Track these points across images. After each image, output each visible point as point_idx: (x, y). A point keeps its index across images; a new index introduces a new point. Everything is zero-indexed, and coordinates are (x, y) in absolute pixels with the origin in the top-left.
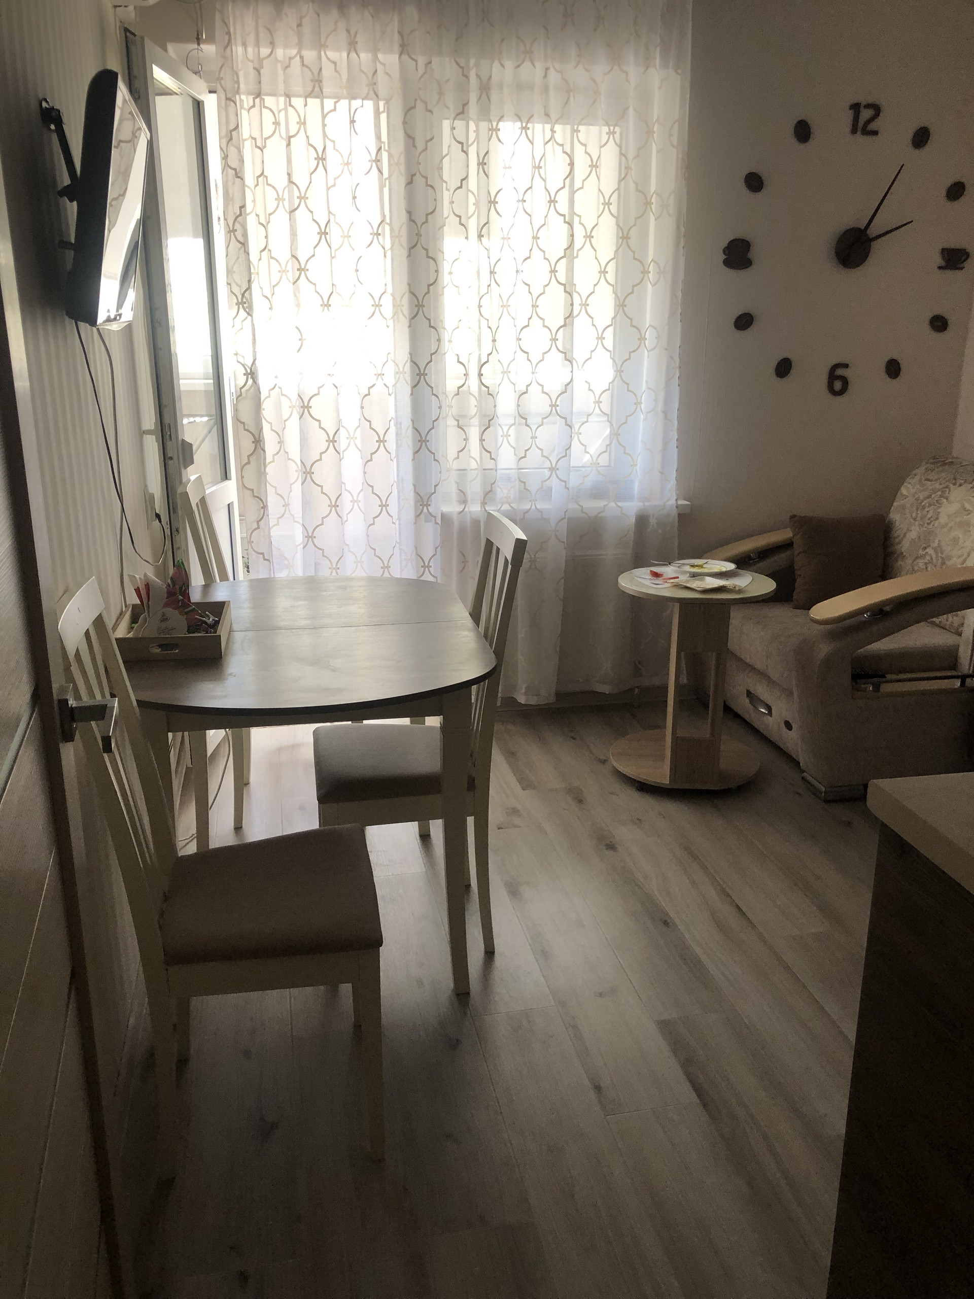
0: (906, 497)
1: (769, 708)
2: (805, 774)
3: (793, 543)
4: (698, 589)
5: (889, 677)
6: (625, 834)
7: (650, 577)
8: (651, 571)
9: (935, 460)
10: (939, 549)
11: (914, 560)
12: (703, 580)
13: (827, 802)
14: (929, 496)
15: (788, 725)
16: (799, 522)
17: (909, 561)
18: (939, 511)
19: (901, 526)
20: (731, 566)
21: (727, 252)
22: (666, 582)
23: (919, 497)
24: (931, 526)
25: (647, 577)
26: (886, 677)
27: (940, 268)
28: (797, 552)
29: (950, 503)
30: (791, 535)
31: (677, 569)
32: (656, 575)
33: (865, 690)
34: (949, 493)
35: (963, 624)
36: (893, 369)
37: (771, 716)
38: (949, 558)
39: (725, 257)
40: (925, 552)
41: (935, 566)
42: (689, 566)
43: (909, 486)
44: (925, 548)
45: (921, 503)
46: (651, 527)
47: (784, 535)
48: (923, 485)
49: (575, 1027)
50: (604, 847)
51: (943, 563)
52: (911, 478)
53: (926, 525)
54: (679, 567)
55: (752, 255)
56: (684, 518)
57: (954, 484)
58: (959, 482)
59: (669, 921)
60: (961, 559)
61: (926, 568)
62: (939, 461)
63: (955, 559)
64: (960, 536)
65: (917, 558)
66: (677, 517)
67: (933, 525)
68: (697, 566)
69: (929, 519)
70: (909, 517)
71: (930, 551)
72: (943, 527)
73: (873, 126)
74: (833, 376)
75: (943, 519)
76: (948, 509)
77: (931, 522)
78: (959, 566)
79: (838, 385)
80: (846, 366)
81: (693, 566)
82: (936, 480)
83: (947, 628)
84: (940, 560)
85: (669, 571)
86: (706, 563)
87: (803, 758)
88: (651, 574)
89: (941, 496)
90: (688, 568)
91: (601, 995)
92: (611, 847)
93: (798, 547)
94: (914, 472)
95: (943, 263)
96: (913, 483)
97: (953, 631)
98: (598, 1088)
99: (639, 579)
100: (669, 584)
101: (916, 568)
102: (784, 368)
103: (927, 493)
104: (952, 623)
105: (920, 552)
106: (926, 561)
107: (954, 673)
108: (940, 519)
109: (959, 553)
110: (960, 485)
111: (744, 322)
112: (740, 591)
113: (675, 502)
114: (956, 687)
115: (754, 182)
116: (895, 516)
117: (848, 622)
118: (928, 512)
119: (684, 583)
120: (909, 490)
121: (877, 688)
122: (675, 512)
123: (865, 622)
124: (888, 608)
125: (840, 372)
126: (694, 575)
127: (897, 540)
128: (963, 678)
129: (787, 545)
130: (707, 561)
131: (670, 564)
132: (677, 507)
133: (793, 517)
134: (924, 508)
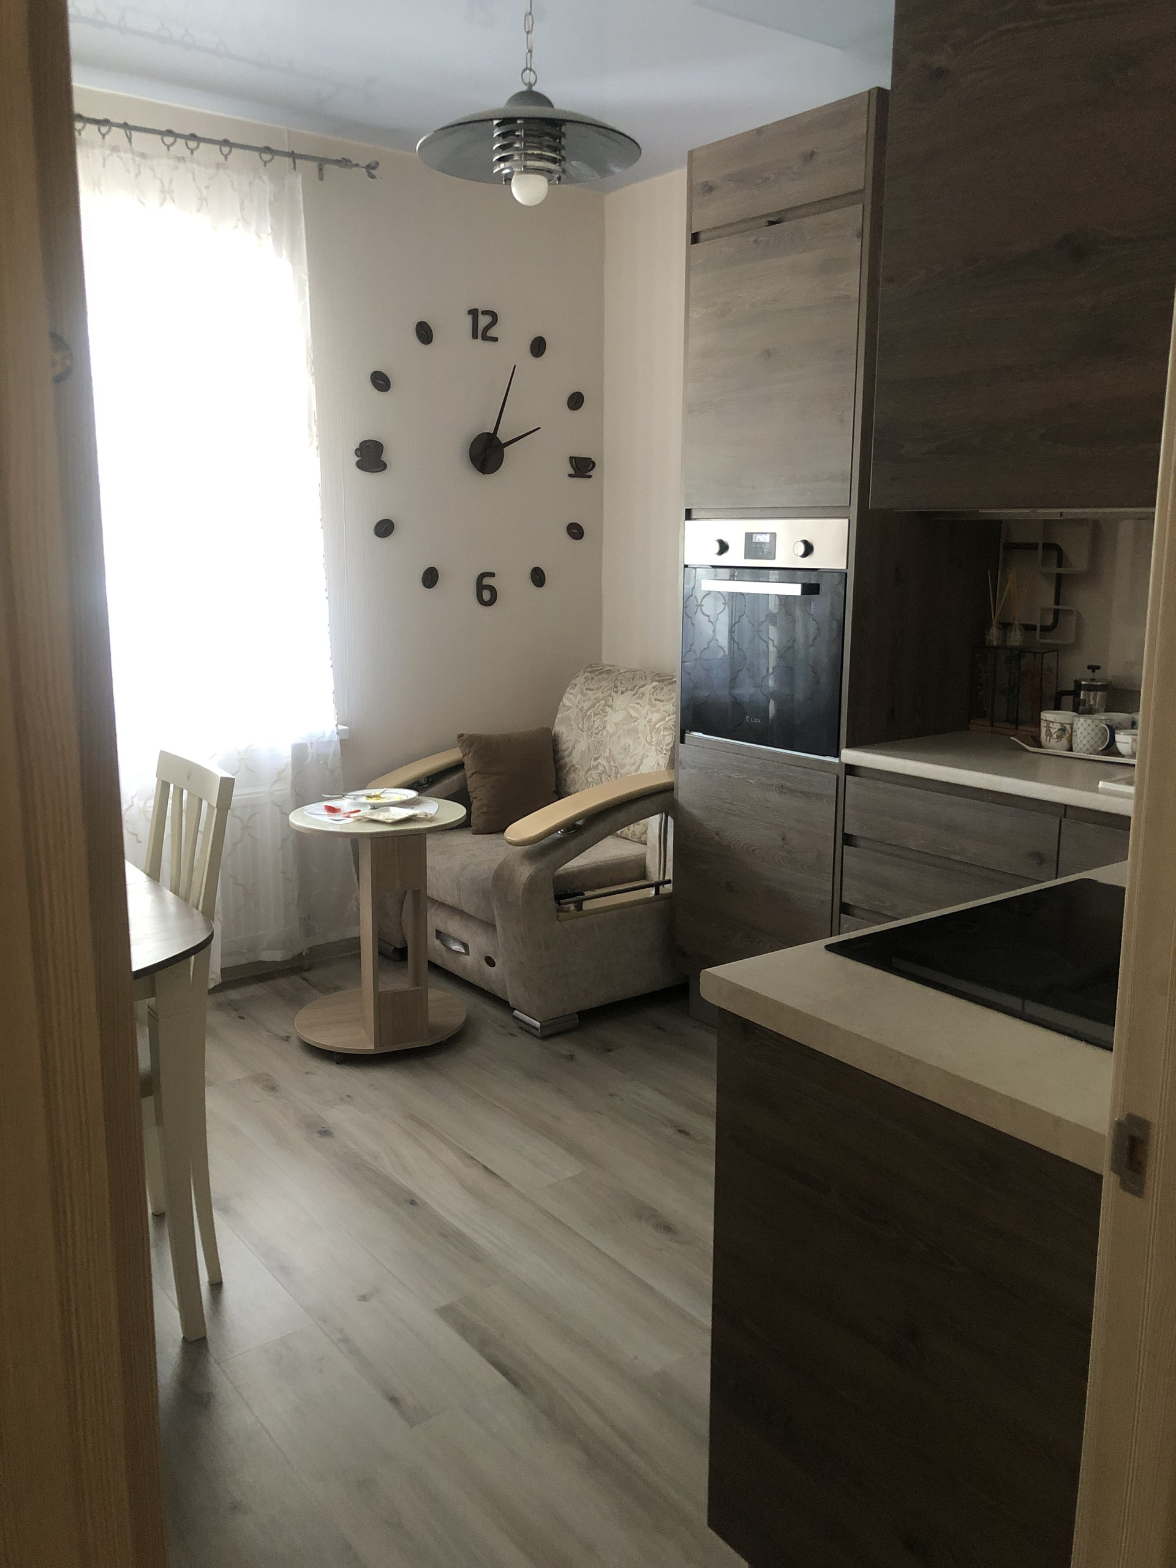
0: (569, 708)
1: (465, 946)
2: (516, 1012)
3: (464, 764)
4: (387, 821)
5: (588, 894)
6: (339, 1116)
7: (326, 813)
8: (325, 806)
9: (593, 669)
10: (610, 758)
11: (587, 772)
12: (388, 811)
13: (544, 1038)
14: (593, 706)
15: (490, 962)
16: (468, 741)
17: (582, 773)
18: (605, 719)
19: (569, 738)
20: (412, 794)
21: (359, 454)
22: (349, 817)
23: (583, 707)
24: (599, 736)
25: (323, 813)
26: (584, 895)
27: (570, 476)
28: (469, 774)
29: (615, 711)
30: (461, 755)
31: (353, 801)
32: (332, 810)
33: (568, 911)
34: (612, 701)
35: (645, 832)
36: (538, 577)
37: (467, 953)
38: (623, 766)
39: (358, 459)
40: (597, 762)
41: (610, 776)
42: (365, 797)
43: (571, 696)
44: (596, 759)
45: (586, 713)
46: (310, 757)
47: (453, 755)
48: (584, 695)
49: (346, 1340)
50: (317, 1135)
51: (617, 772)
52: (571, 688)
53: (594, 735)
54: (354, 799)
55: (385, 457)
56: (348, 744)
57: (616, 692)
58: (620, 689)
59: (416, 1200)
60: (634, 767)
61: (601, 778)
62: (597, 670)
63: (629, 767)
64: (631, 744)
65: (590, 769)
66: (339, 744)
67: (602, 735)
68: (374, 796)
69: (596, 729)
70: (576, 728)
71: (602, 761)
72: (611, 736)
73: (492, 333)
74: (480, 587)
75: (610, 728)
76: (614, 717)
77: (599, 732)
78: (634, 774)
79: (486, 595)
80: (492, 575)
81: (369, 797)
82: (598, 689)
83: (630, 838)
84: (613, 768)
85: (345, 804)
86: (383, 792)
87: (513, 993)
88: (326, 809)
89: (606, 705)
90: (364, 800)
91: (364, 1298)
92: (325, 1133)
93: (469, 770)
94: (574, 682)
95: (573, 472)
96: (574, 694)
97: (636, 840)
98: (394, 1400)
99: (312, 816)
100: (352, 819)
101: (590, 780)
102: (430, 578)
103: (590, 703)
104: (635, 832)
105: (592, 762)
106: (599, 772)
107: (647, 883)
108: (608, 727)
109: (632, 760)
110: (622, 693)
111: (384, 528)
112: (431, 820)
113: (335, 729)
114: (651, 896)
115: (381, 381)
116: (559, 728)
117: (544, 841)
118: (594, 722)
119: (369, 815)
120: (572, 700)
121: (579, 907)
122: (336, 738)
123: (560, 840)
124: (580, 823)
125: (487, 581)
126: (374, 807)
127: (566, 753)
128: (657, 885)
129: (458, 767)
130: (383, 790)
131: (344, 796)
132: (338, 733)
133: (461, 736)
134: (589, 717)
